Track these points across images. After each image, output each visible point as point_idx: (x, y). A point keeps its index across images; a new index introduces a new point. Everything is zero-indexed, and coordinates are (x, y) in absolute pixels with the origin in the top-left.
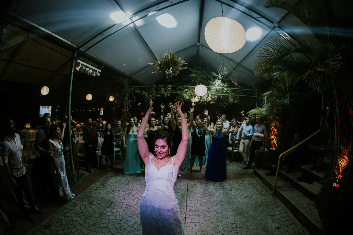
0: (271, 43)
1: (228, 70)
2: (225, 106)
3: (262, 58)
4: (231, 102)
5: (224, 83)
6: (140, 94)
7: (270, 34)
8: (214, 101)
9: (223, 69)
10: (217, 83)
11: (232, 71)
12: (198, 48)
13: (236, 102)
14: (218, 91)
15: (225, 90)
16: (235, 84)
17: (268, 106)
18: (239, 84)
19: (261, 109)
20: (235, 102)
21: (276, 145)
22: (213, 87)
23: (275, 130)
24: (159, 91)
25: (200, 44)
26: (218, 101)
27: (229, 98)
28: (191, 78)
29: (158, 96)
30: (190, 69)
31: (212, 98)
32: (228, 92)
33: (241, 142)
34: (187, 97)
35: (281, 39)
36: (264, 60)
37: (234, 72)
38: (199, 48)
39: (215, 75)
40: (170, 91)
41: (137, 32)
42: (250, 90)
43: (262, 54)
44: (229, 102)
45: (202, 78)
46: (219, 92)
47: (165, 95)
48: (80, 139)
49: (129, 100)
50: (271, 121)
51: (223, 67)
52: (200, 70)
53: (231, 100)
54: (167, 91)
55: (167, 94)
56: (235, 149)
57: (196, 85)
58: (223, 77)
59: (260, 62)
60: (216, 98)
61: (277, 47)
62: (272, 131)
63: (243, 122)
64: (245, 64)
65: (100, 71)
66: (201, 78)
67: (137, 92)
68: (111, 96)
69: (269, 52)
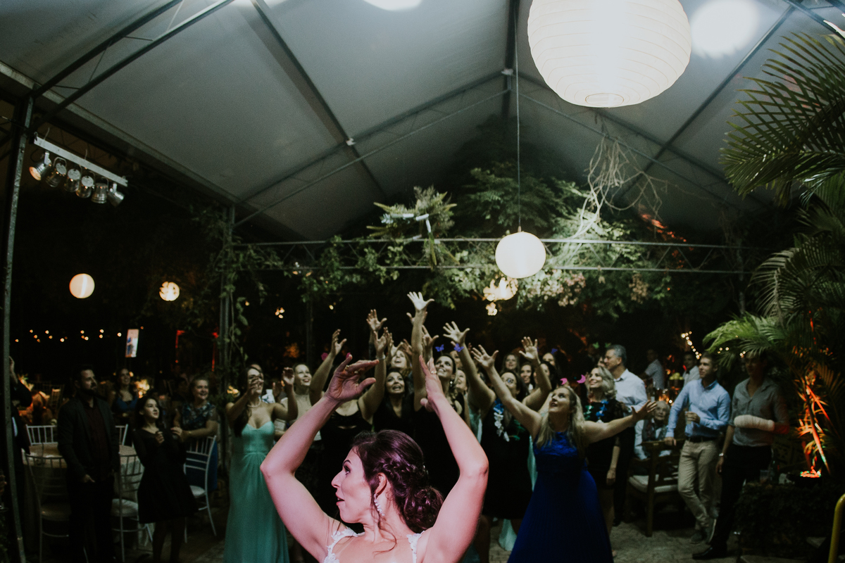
0: (790, 60)
1: (623, 172)
2: (615, 316)
3: (756, 121)
4: (639, 296)
5: (611, 224)
6: (282, 272)
7: (787, 21)
8: (575, 295)
9: (604, 167)
10: (582, 223)
11: (641, 175)
12: (505, 87)
13: (659, 297)
14: (588, 255)
15: (614, 251)
16: (653, 226)
17: (788, 308)
18: (670, 224)
19: (757, 321)
20: (655, 297)
21: (824, 458)
22: (567, 240)
23: (816, 399)
24: (356, 262)
25: (514, 73)
26: (590, 294)
27: (631, 282)
28: (479, 208)
29: (354, 280)
30: (476, 169)
31: (564, 285)
32: (629, 261)
33: (683, 454)
34: (467, 284)
35: (830, 41)
36: (764, 128)
37: (649, 179)
38: (509, 87)
39: (575, 191)
40: (401, 260)
41: (265, 28)
42: (715, 249)
43: (758, 105)
44: (634, 298)
45: (525, 204)
46: (590, 258)
47: (379, 277)
48: (49, 451)
49: (240, 299)
50: (801, 366)
51: (607, 159)
52: (514, 177)
53: (640, 290)
54: (388, 262)
55: (388, 272)
56: (661, 483)
57: (499, 232)
58: (608, 198)
59: (748, 135)
60: (582, 284)
61: (815, 73)
62: (805, 406)
63: (688, 372)
64: (691, 145)
65: (123, 181)
66: (520, 206)
67: (268, 266)
68: (170, 281)
69: (785, 94)
